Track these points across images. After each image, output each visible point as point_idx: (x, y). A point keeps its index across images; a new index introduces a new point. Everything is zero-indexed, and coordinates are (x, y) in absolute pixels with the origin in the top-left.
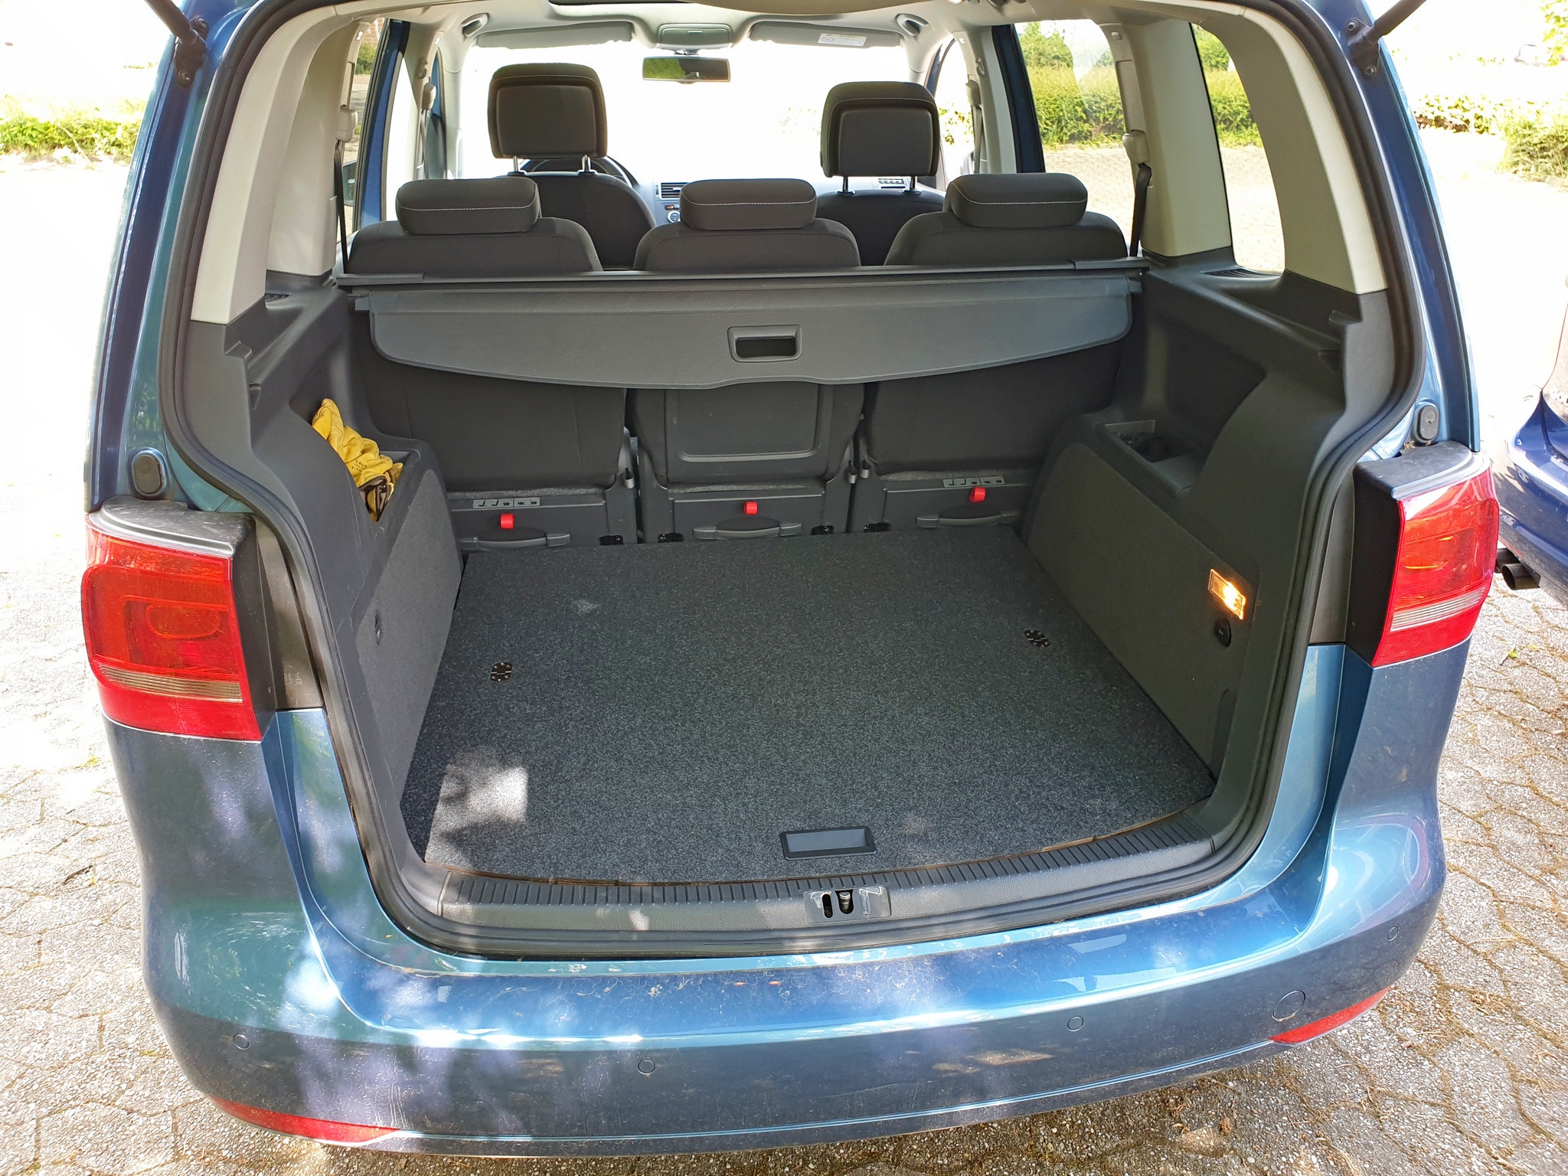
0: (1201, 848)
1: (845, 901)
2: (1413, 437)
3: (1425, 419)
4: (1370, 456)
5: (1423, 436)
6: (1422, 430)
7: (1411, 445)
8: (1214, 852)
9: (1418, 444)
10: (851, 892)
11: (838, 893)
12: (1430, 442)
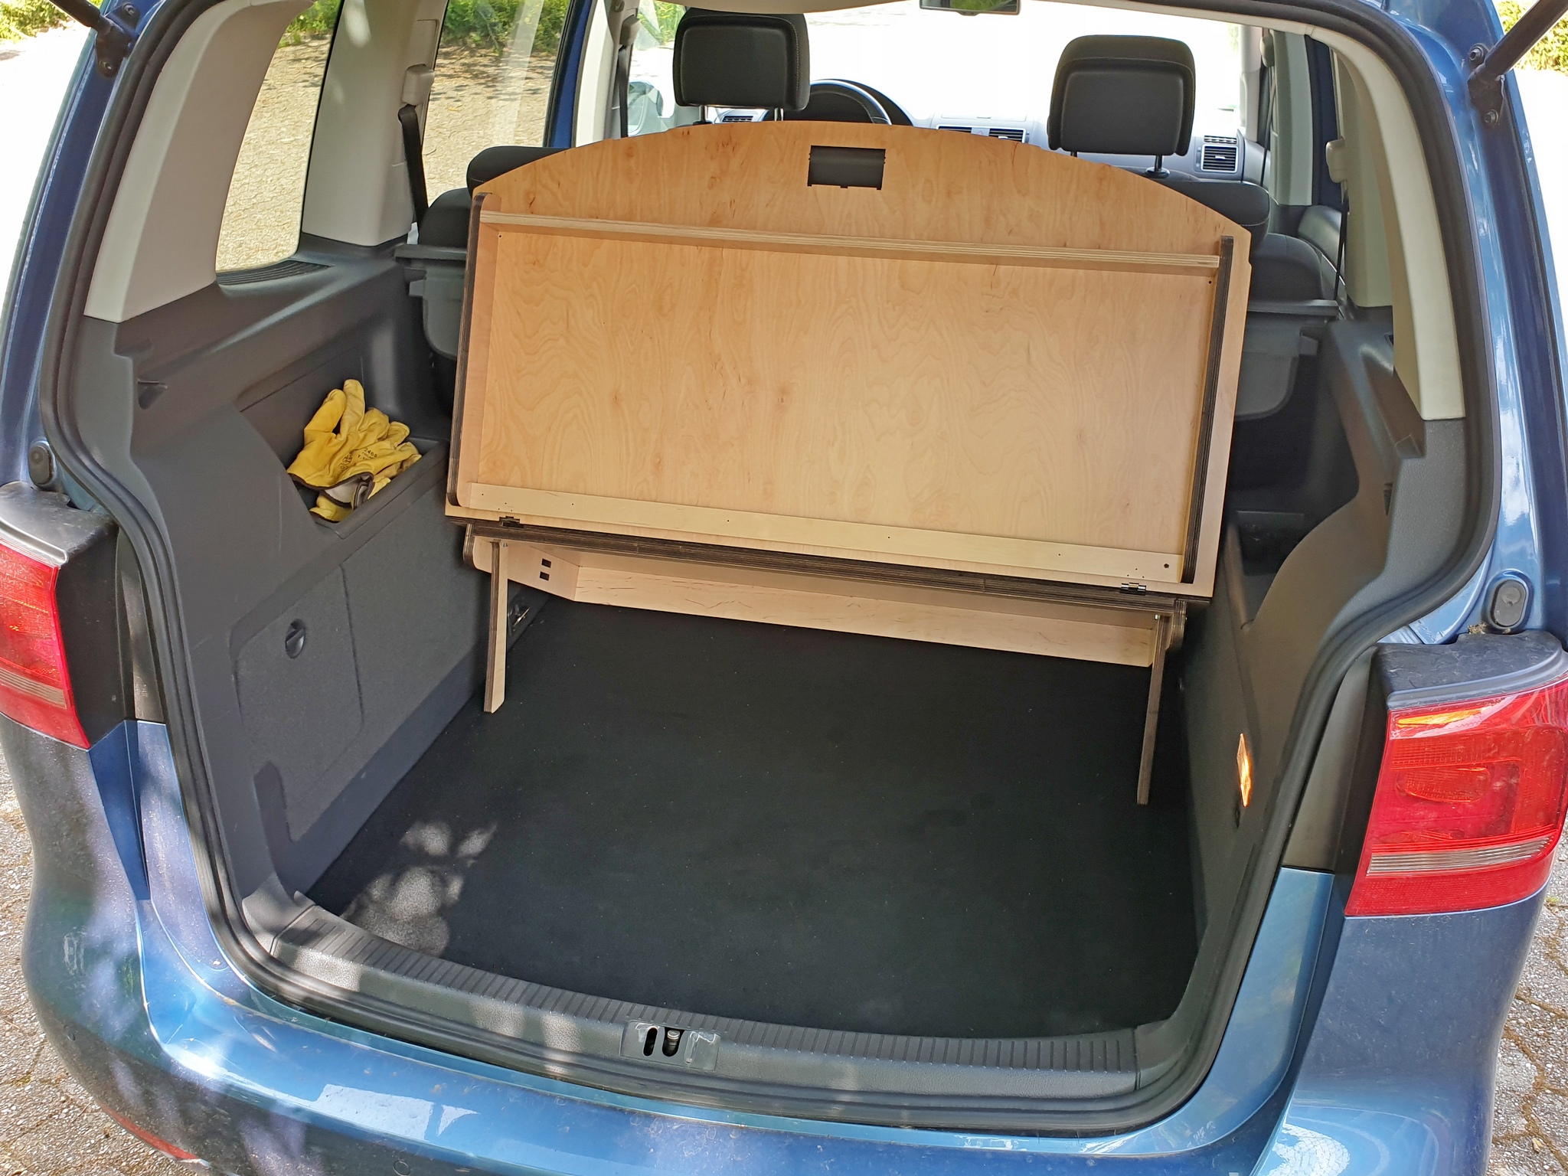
0: (1123, 1081)
1: (672, 1041)
2: (1484, 619)
3: (1504, 597)
4: (1402, 637)
5: (1497, 620)
6: (1497, 613)
7: (1481, 629)
8: (1136, 1089)
9: (1492, 630)
10: (682, 1032)
11: (667, 1030)
12: (1509, 630)
